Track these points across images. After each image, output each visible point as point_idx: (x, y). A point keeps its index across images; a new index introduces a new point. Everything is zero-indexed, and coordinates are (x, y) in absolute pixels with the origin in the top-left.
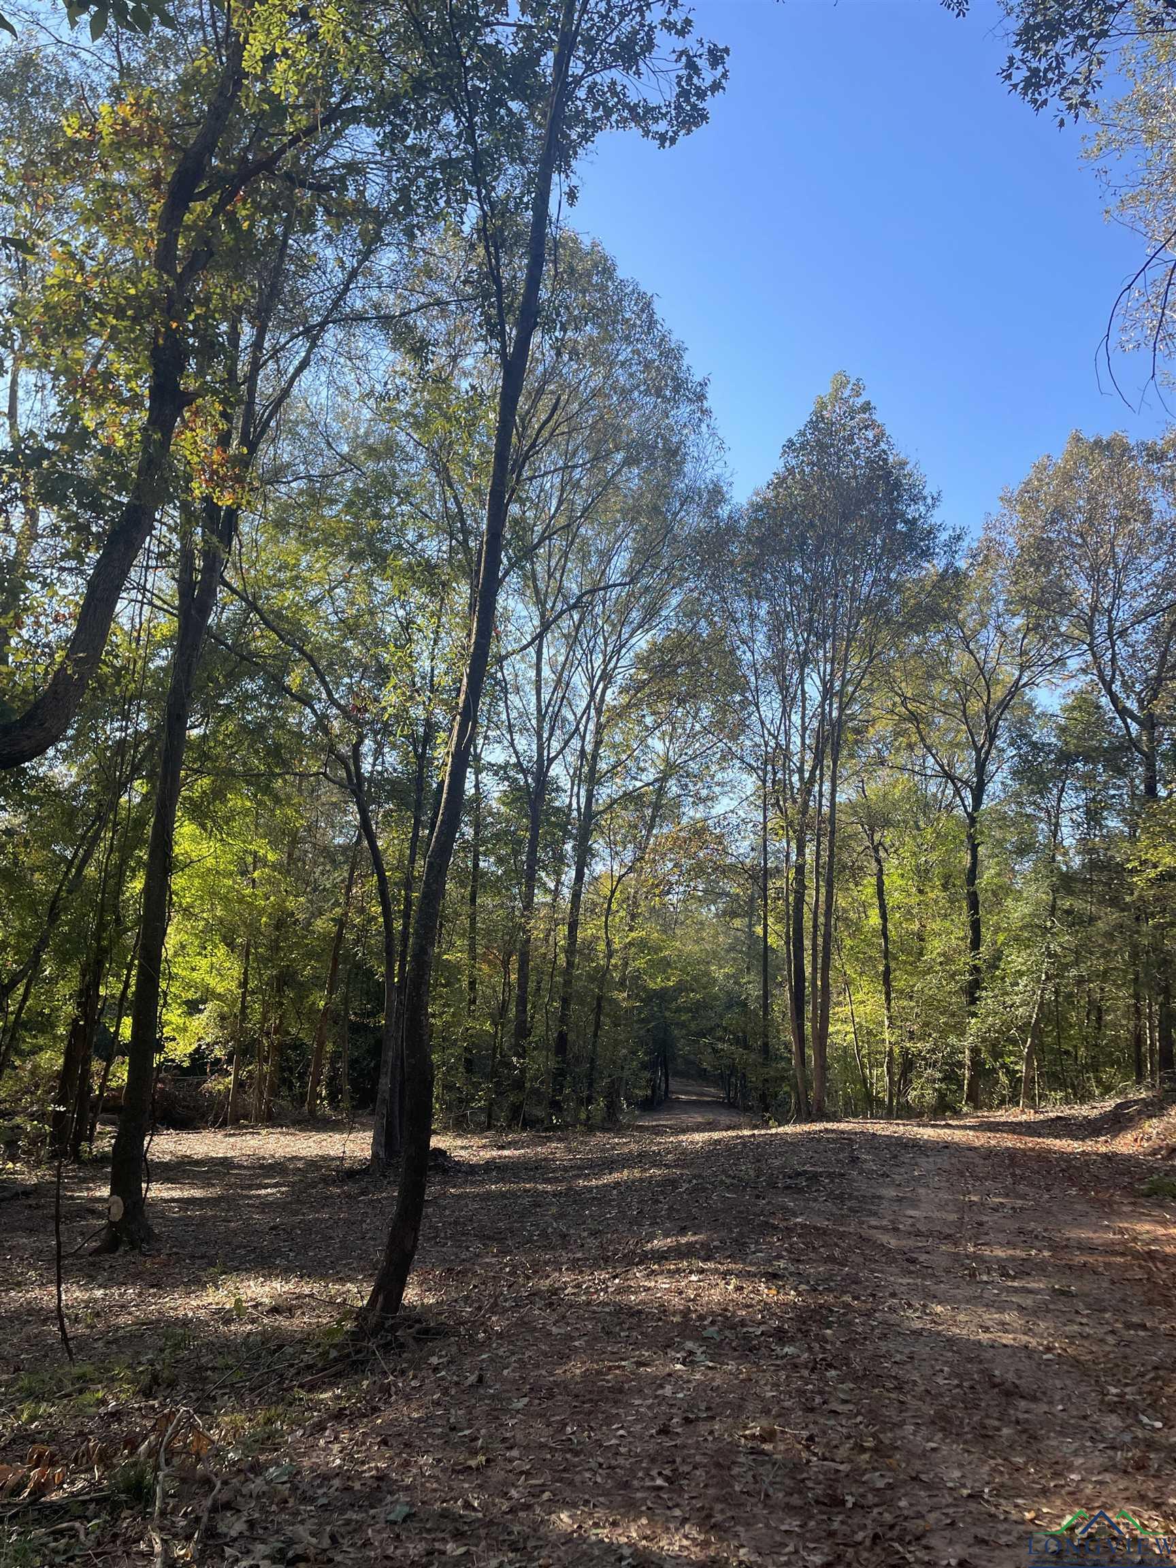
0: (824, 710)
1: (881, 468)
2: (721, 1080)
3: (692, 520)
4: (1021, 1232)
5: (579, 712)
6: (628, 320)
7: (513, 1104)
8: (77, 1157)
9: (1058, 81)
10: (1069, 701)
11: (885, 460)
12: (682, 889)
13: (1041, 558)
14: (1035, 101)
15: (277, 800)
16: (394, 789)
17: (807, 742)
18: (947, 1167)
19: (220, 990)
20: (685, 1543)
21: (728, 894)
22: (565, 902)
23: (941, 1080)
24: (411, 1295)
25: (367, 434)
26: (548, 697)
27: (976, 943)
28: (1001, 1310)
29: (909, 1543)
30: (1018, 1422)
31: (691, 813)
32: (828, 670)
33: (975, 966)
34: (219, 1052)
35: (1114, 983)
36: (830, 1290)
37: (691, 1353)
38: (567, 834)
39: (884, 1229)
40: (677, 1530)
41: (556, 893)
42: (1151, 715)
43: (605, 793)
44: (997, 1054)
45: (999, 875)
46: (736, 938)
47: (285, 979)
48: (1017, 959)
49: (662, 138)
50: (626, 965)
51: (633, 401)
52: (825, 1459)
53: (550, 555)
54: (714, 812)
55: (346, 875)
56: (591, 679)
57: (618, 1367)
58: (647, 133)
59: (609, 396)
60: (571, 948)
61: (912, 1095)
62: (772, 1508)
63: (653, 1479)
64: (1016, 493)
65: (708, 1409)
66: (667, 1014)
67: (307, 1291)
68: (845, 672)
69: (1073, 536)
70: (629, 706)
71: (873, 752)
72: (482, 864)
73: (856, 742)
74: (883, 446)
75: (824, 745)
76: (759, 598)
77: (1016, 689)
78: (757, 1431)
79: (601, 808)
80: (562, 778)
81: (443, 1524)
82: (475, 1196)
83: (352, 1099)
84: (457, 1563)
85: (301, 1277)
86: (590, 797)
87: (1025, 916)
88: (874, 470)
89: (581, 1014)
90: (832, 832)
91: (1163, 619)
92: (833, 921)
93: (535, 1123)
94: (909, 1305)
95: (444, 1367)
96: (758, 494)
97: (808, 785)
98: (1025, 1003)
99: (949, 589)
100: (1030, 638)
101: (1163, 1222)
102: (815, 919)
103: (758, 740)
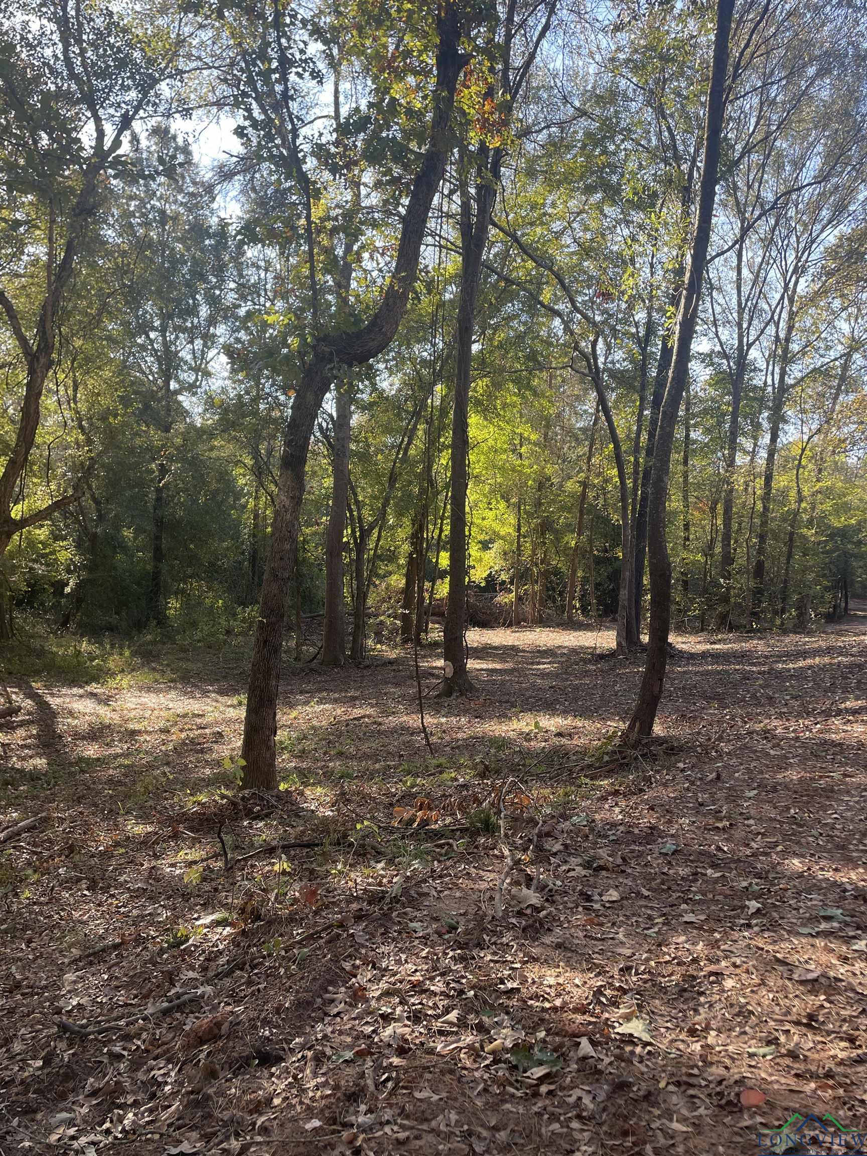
5: (774, 304)
7: (721, 613)
8: (418, 642)
15: (535, 394)
16: (619, 377)
19: (502, 533)
22: (762, 459)
24: (658, 729)
26: (747, 293)
34: (504, 577)
38: (763, 407)
41: (754, 453)
43: (796, 371)
47: (546, 526)
50: (813, 509)
53: (749, 169)
55: (587, 449)
56: (784, 275)
57: (828, 777)
60: (767, 497)
66: (848, 546)
67: (580, 725)
70: (818, 294)
72: (691, 434)
79: (792, 382)
80: (759, 360)
81: (702, 858)
82: (696, 673)
83: (598, 610)
84: (716, 881)
85: (575, 716)
86: (783, 374)
89: (775, 547)
93: (739, 627)
95: (689, 769)
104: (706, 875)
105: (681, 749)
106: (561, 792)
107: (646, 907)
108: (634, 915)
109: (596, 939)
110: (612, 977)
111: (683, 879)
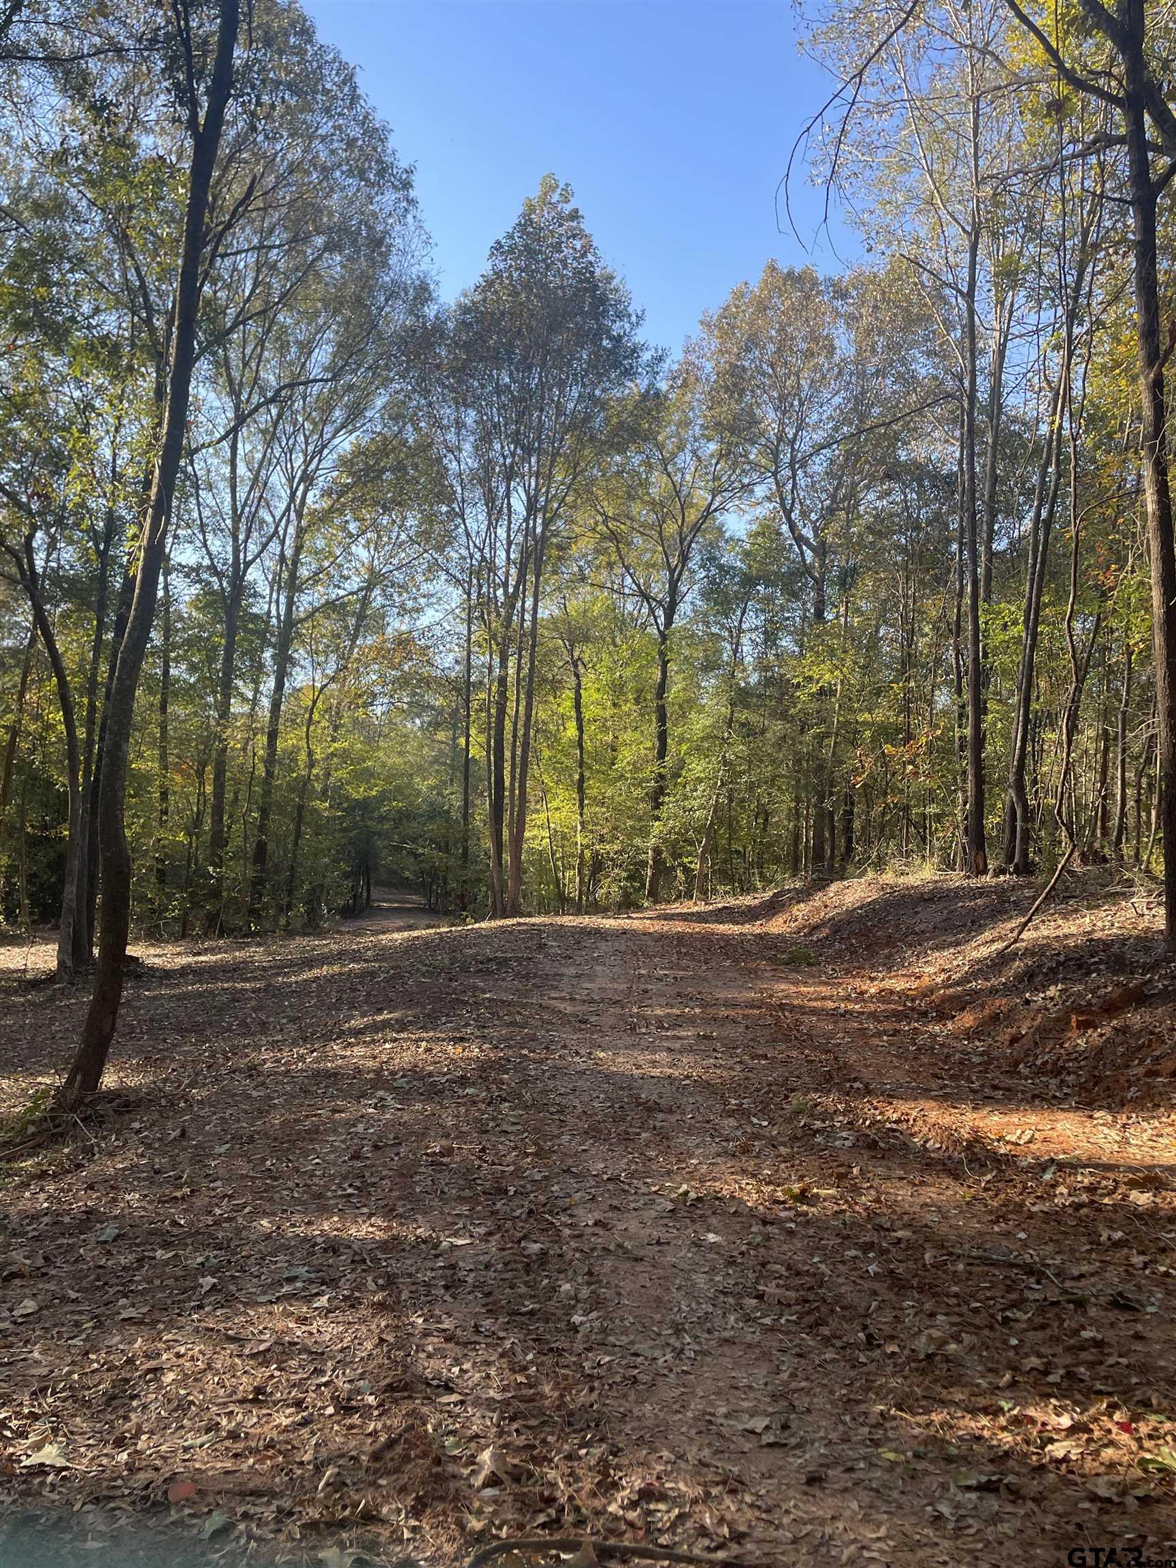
0: (528, 524)
1: (587, 280)
2: (422, 888)
3: (398, 318)
4: (679, 995)
5: (278, 514)
6: (329, 91)
7: (209, 913)
10: (754, 527)
11: (592, 272)
12: (386, 700)
13: (735, 385)
16: (72, 588)
17: (512, 556)
18: (623, 948)
20: (371, 1229)
21: (433, 708)
22: (264, 711)
23: (627, 879)
24: (109, 1080)
25: (31, 186)
26: (244, 496)
27: (662, 753)
28: (654, 1052)
29: (557, 1213)
30: (655, 1129)
31: (396, 624)
32: (533, 484)
33: (660, 775)
35: (779, 789)
36: (509, 1047)
37: (382, 1099)
38: (265, 643)
39: (563, 999)
40: (364, 1222)
41: (255, 702)
42: (823, 543)
43: (306, 601)
44: (676, 855)
45: (684, 690)
46: (440, 750)
48: (697, 767)
50: (328, 775)
51: (335, 181)
52: (494, 1164)
53: (245, 341)
55: (18, 679)
56: (291, 480)
57: (315, 1115)
59: (308, 173)
60: (271, 759)
61: (601, 892)
62: (446, 1202)
63: (345, 1189)
64: (715, 318)
65: (395, 1138)
66: (370, 823)
68: (549, 488)
69: (765, 366)
70: (331, 510)
71: (575, 569)
72: (172, 671)
73: (560, 558)
74: (590, 257)
75: (528, 558)
76: (466, 406)
77: (708, 513)
78: (437, 1150)
79: (302, 615)
80: (260, 583)
81: (153, 1239)
82: (171, 997)
83: (31, 913)
84: (166, 1263)
86: (290, 603)
87: (706, 727)
88: (581, 281)
89: (281, 824)
90: (533, 646)
91: (838, 451)
92: (532, 732)
93: (232, 930)
94: (577, 1053)
95: (146, 1129)
96: (466, 296)
97: (511, 600)
98: (701, 807)
99: (650, 410)
100: (722, 463)
101: (796, 983)
102: (515, 729)
103: (464, 552)
104: (154, 1258)
105: (139, 1103)
107: (73, 1312)
108: (55, 1326)
109: (2, 1365)
110: (21, 1404)
111: (124, 1268)
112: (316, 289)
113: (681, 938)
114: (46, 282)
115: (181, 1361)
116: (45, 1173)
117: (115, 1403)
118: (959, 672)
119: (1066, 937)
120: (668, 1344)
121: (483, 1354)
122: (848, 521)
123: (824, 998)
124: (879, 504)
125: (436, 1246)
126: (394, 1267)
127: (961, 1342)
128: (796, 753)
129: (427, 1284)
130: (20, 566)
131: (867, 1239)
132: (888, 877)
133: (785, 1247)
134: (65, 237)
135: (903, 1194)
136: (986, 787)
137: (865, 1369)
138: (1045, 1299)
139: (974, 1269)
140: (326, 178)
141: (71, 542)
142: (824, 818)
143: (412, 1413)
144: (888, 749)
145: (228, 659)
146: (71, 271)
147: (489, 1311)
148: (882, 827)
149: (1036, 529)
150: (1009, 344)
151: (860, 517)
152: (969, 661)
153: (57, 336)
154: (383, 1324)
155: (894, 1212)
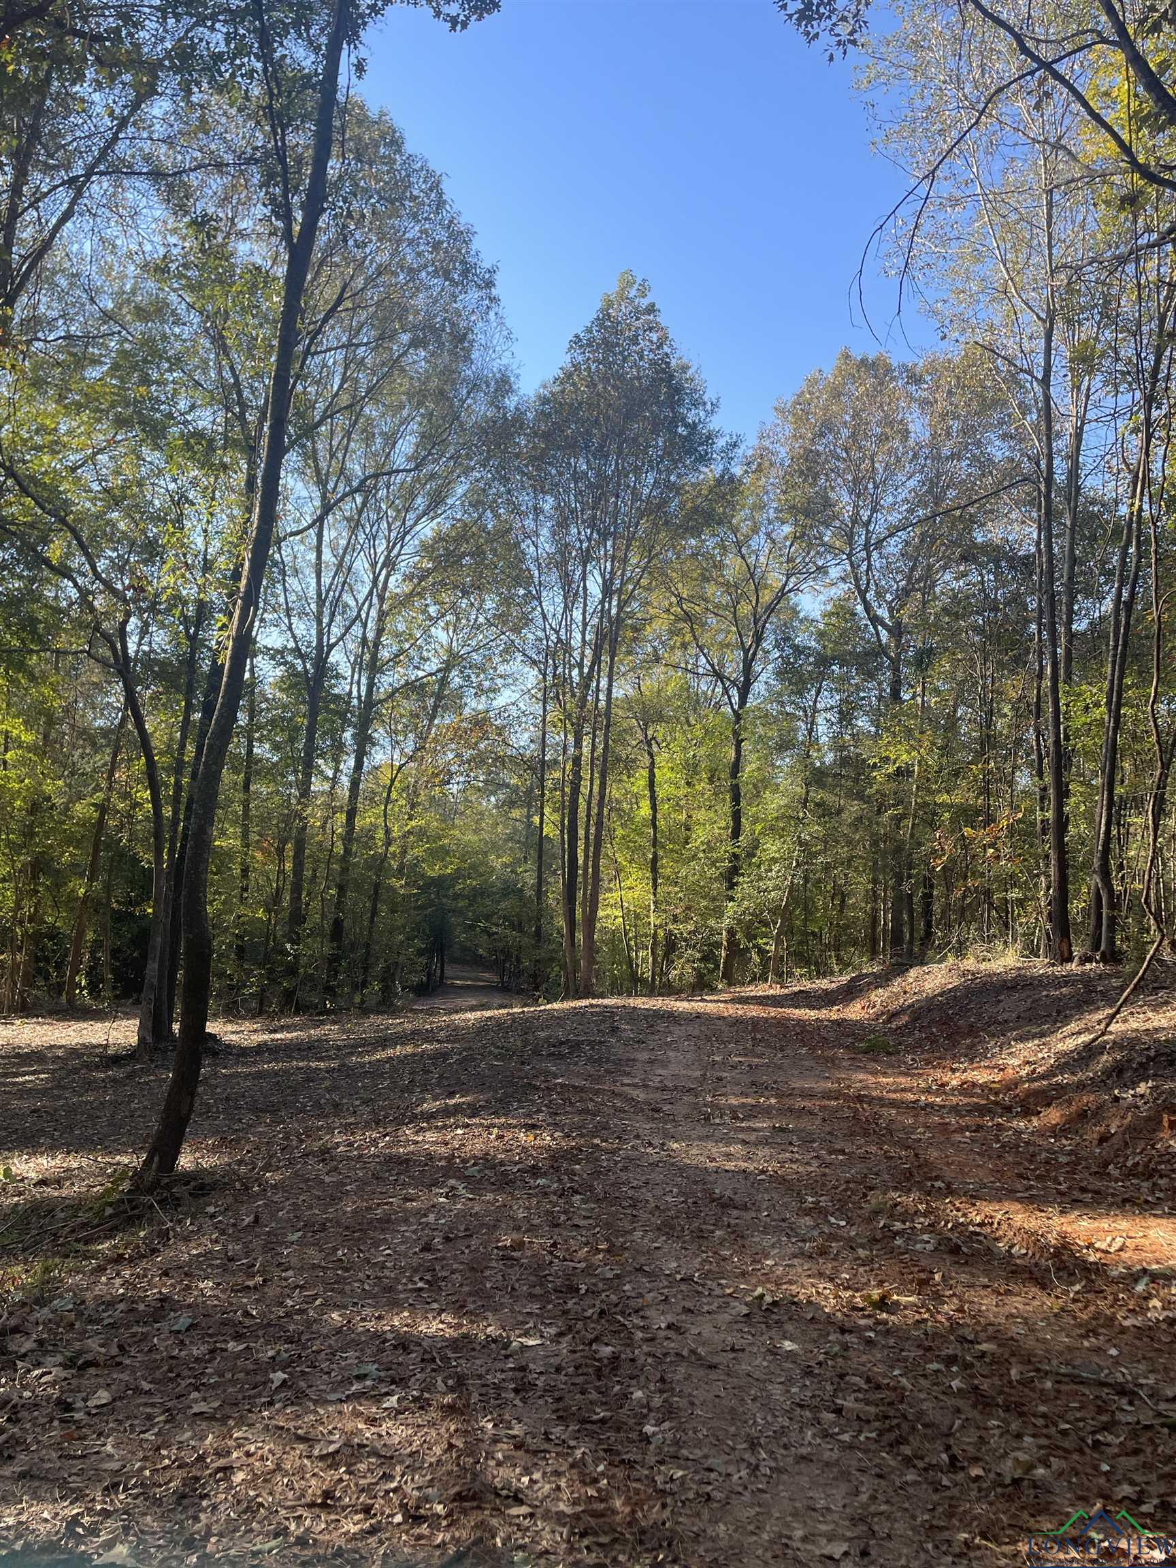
0: (603, 607)
1: (663, 371)
2: (495, 966)
3: (479, 409)
4: (754, 1084)
5: (361, 599)
6: (417, 197)
7: (286, 990)
9: (829, 17)
10: (829, 608)
11: (668, 363)
12: (462, 779)
13: (809, 469)
14: (808, 33)
15: (32, 678)
16: (157, 668)
17: (588, 638)
18: (696, 1033)
20: (441, 1326)
21: (508, 786)
22: (344, 789)
23: (701, 960)
24: (185, 1161)
25: (134, 292)
26: (328, 581)
27: (736, 833)
28: (728, 1144)
29: (629, 1315)
30: (729, 1226)
31: (474, 704)
32: (609, 567)
33: (734, 855)
35: (856, 870)
36: (582, 1136)
37: (453, 1188)
38: (346, 723)
39: (635, 1086)
40: (434, 1318)
41: (335, 780)
42: (899, 624)
43: (388, 681)
44: (751, 937)
45: (759, 769)
46: (515, 830)
47: (40, 866)
48: (772, 847)
49: (454, 21)
50: (404, 852)
51: (421, 281)
52: (565, 1260)
53: (332, 434)
54: (495, 703)
55: (108, 758)
56: (373, 565)
57: (386, 1204)
58: (438, 14)
59: (395, 274)
60: (349, 836)
61: (674, 973)
62: (516, 1299)
63: (415, 1283)
64: (789, 404)
65: (466, 1230)
66: (444, 900)
67: (75, 1165)
68: (624, 571)
69: (839, 450)
70: (410, 595)
71: (650, 649)
72: (255, 750)
73: (635, 639)
74: (666, 349)
75: (603, 639)
76: (544, 492)
77: (782, 594)
78: (508, 1243)
79: (382, 697)
81: (225, 1330)
82: (247, 1075)
83: (114, 988)
84: (238, 1355)
85: (68, 1153)
86: (371, 685)
87: (780, 807)
88: (657, 372)
89: (357, 901)
90: (608, 726)
91: (913, 533)
92: (606, 811)
93: (308, 1008)
94: (650, 1144)
95: (221, 1213)
96: (545, 387)
97: (586, 680)
98: (777, 888)
99: (725, 495)
100: (796, 545)
101: (875, 1073)
102: (589, 809)
103: (540, 634)
104: (226, 1350)
105: (214, 1185)
106: (38, 1268)
107: (145, 1404)
108: (128, 1418)
109: (75, 1457)
110: (93, 1500)
111: (197, 1360)
112: (402, 383)
113: (756, 1023)
114: (146, 381)
115: (251, 1460)
116: (121, 1256)
117: (185, 1502)
118: (1040, 755)
119: (1156, 1030)
120: (743, 1460)
121: (552, 1462)
122: (924, 603)
123: (903, 1090)
124: (954, 585)
125: (507, 1346)
126: (464, 1367)
127: (1049, 1467)
128: (872, 835)
129: (497, 1387)
130: (113, 648)
131: (950, 1352)
132: (970, 963)
133: (864, 1358)
134: (164, 338)
135: (987, 1303)
136: (1070, 871)
137: (948, 1493)
138: (1138, 1423)
139: (1063, 1387)
140: (412, 279)
141: (162, 626)
142: (902, 902)
143: (481, 1525)
144: (967, 831)
145: (311, 739)
146: (170, 370)
147: (559, 1418)
148: (963, 910)
149: (1117, 610)
150: (1086, 427)
151: (936, 598)
152: (1050, 742)
153: (155, 432)
154: (452, 1428)
155: (978, 1323)
